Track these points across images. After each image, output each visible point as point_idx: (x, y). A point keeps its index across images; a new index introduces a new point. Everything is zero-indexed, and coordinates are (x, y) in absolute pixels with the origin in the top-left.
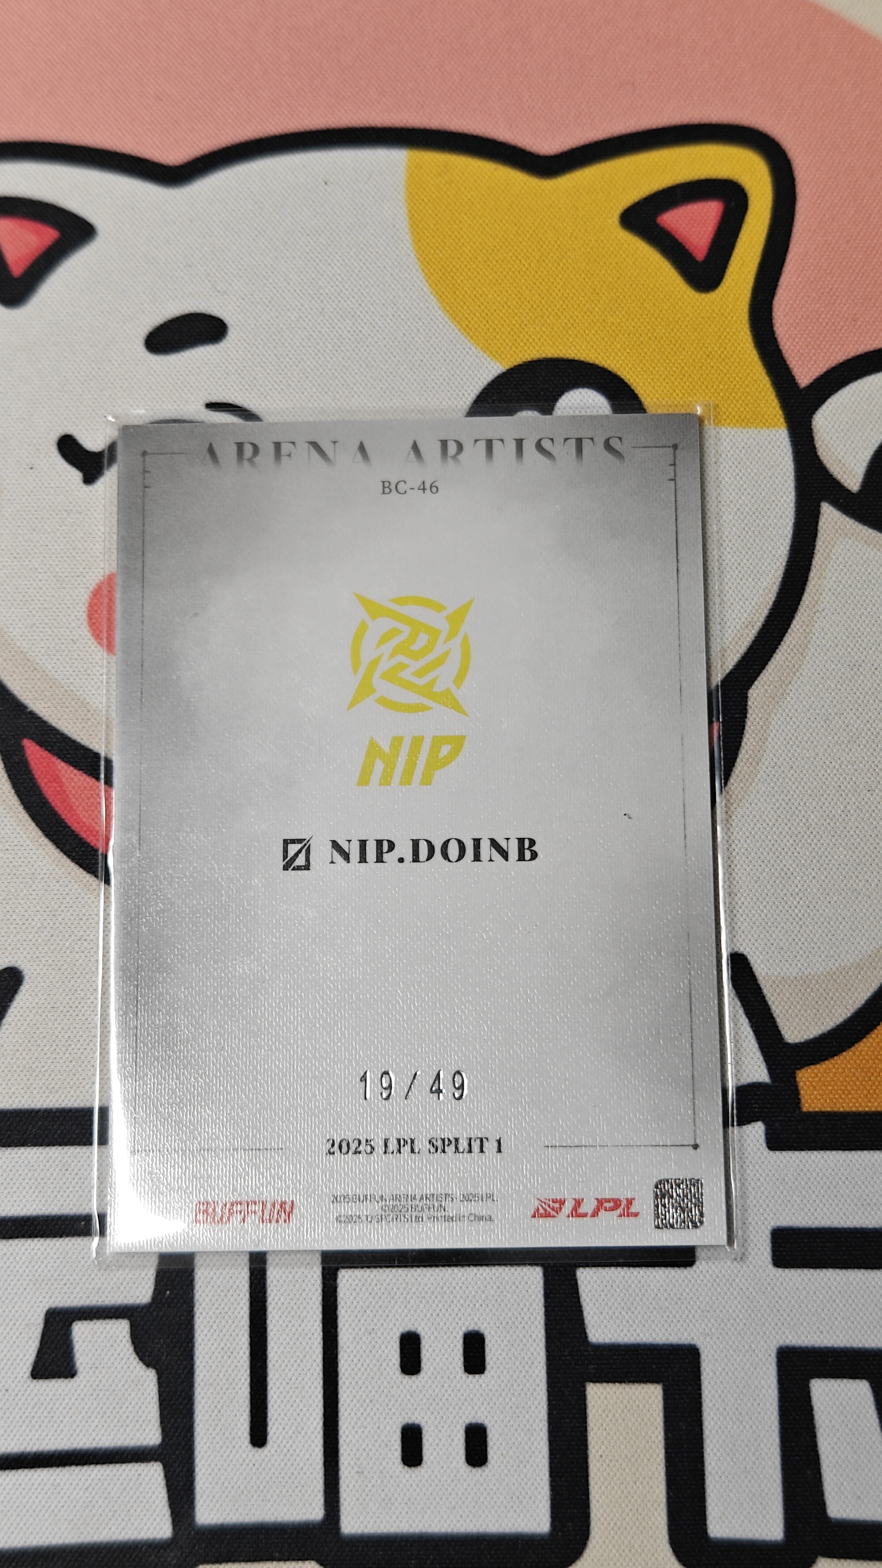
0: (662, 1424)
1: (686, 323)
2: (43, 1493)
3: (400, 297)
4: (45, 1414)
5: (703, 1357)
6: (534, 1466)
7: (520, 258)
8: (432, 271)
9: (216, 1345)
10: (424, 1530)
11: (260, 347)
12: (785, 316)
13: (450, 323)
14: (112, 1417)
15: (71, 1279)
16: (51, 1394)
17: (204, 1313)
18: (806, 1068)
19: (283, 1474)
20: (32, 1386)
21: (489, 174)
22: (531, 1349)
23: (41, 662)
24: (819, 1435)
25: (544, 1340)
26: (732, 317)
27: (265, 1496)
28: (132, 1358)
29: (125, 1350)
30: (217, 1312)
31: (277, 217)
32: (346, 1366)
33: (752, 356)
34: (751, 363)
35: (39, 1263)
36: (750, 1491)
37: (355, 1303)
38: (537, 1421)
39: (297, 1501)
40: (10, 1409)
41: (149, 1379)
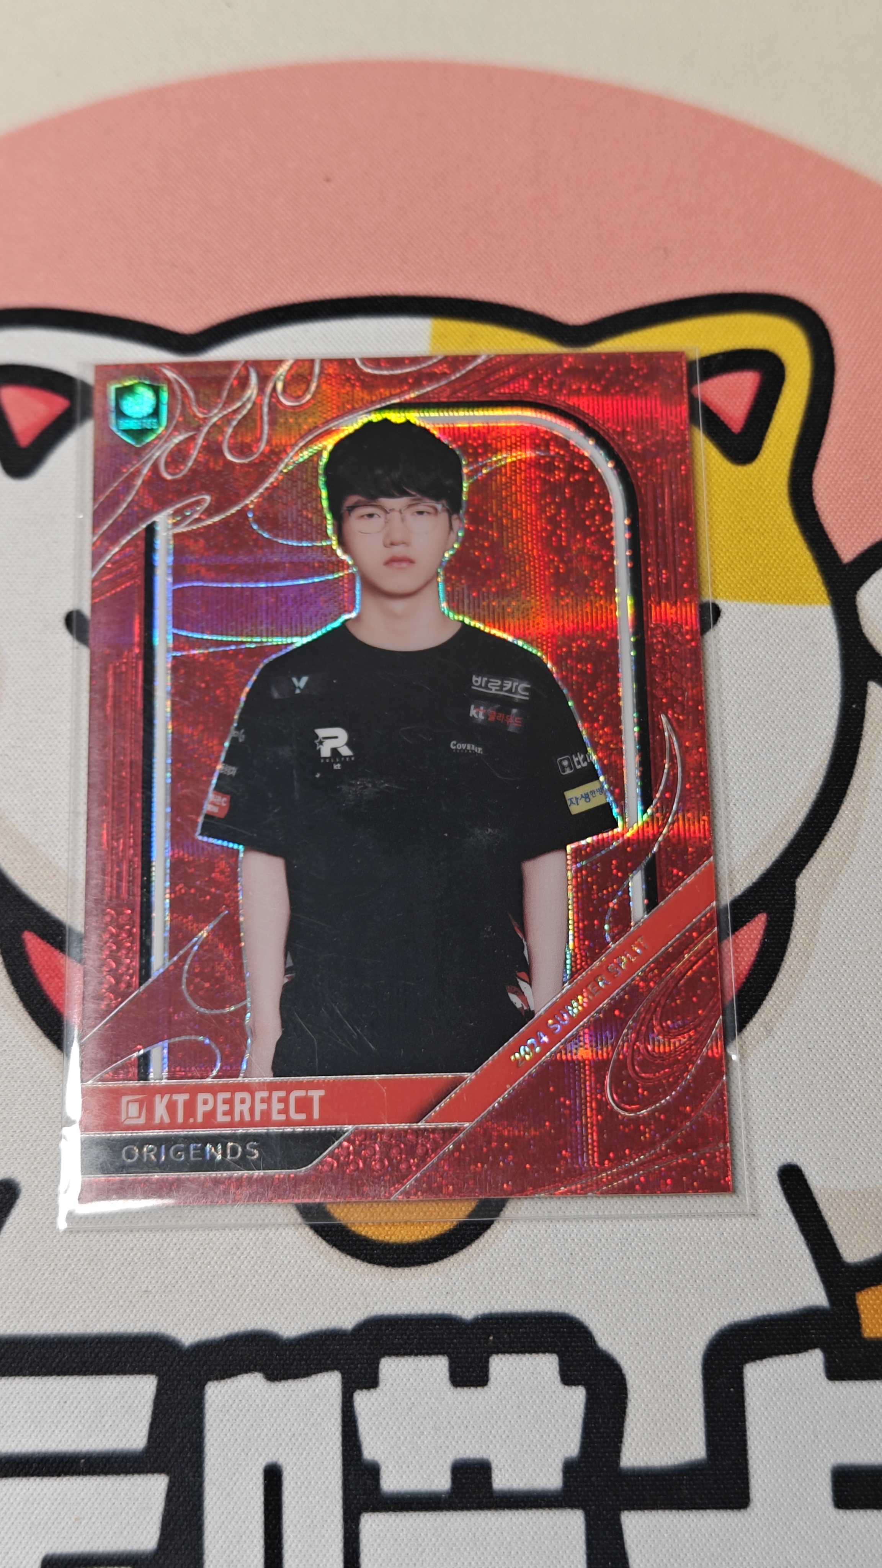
1: (723, 496)
12: (826, 489)
15: (70, 1522)
18: (866, 1290)
23: (44, 850)
26: (770, 490)
33: (792, 530)
34: (791, 537)
35: (35, 1505)
37: (379, 1551)
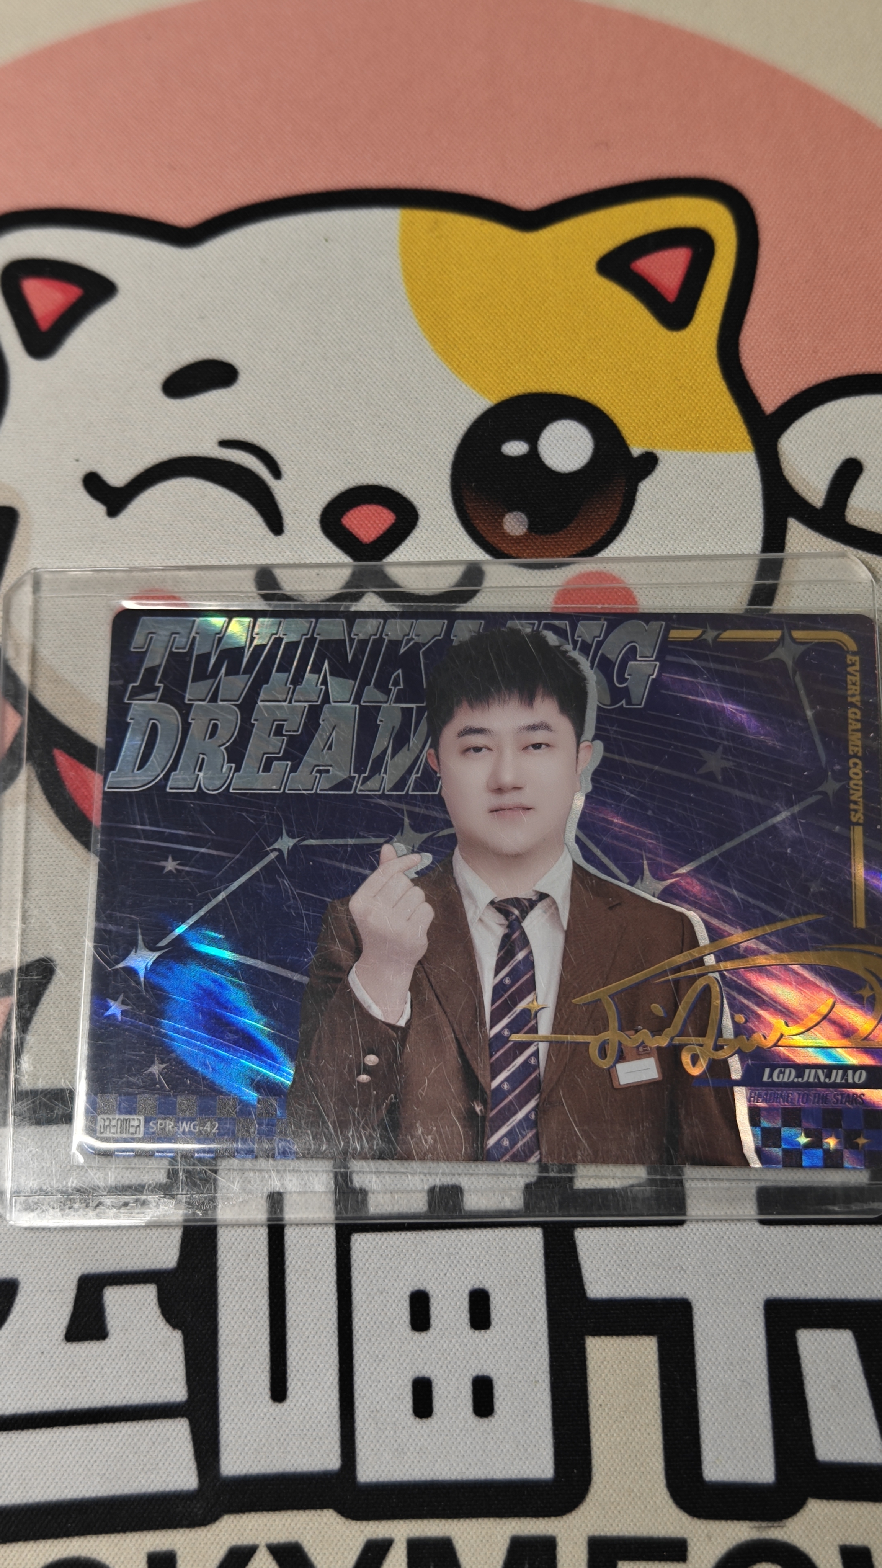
0: (657, 1374)
1: (659, 358)
2: (76, 1449)
3: (396, 342)
4: (79, 1374)
5: (695, 1310)
6: (538, 1415)
7: (505, 303)
8: (425, 317)
9: (237, 1306)
10: (435, 1478)
11: (268, 390)
12: (751, 350)
13: (442, 363)
14: (141, 1376)
15: (102, 1248)
16: (84, 1355)
17: (226, 1277)
19: (302, 1427)
20: (66, 1348)
21: (476, 228)
22: (533, 1305)
23: (69, 679)
24: (806, 1382)
25: (544, 1296)
27: (286, 1448)
28: (159, 1321)
29: (153, 1313)
30: (239, 1275)
31: (283, 272)
32: (360, 1324)
34: (720, 393)
36: (742, 1436)
37: (367, 1265)
38: (540, 1373)
39: (316, 1452)
40: (46, 1371)
41: (175, 1340)
